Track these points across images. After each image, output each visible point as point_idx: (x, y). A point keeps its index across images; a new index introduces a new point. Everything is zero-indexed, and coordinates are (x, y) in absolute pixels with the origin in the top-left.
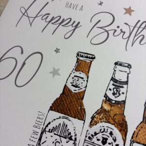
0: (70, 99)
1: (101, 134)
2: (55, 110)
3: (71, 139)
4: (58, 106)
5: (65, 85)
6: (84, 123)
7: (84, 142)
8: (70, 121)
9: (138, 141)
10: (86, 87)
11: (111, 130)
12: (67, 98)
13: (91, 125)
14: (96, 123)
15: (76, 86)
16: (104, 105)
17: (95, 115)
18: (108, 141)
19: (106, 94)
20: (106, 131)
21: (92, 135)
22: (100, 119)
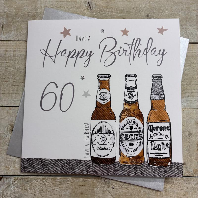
0: (103, 109)
1: (128, 125)
2: (95, 119)
3: (110, 133)
4: (96, 116)
5: (96, 101)
6: (116, 121)
7: (119, 132)
8: (107, 122)
9: (151, 122)
10: (110, 98)
11: (134, 120)
12: (100, 109)
13: (121, 121)
14: (123, 119)
15: (104, 100)
16: (125, 106)
17: (121, 114)
18: (133, 127)
19: (124, 99)
20: (130, 122)
21: (123, 127)
22: (125, 116)
